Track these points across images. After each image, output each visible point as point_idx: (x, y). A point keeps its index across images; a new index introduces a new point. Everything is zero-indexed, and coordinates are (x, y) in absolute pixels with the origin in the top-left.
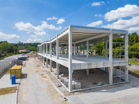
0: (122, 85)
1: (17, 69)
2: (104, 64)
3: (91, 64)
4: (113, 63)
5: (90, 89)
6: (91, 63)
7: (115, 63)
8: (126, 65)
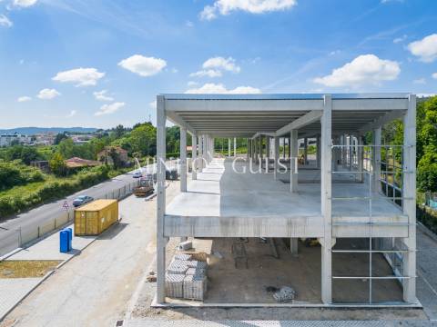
0: (369, 314)
1: (89, 211)
2: (290, 224)
3: (233, 223)
4: (334, 225)
5: (227, 308)
6: (234, 218)
7: (346, 225)
8: (406, 235)
